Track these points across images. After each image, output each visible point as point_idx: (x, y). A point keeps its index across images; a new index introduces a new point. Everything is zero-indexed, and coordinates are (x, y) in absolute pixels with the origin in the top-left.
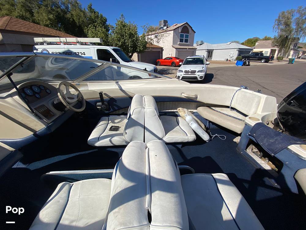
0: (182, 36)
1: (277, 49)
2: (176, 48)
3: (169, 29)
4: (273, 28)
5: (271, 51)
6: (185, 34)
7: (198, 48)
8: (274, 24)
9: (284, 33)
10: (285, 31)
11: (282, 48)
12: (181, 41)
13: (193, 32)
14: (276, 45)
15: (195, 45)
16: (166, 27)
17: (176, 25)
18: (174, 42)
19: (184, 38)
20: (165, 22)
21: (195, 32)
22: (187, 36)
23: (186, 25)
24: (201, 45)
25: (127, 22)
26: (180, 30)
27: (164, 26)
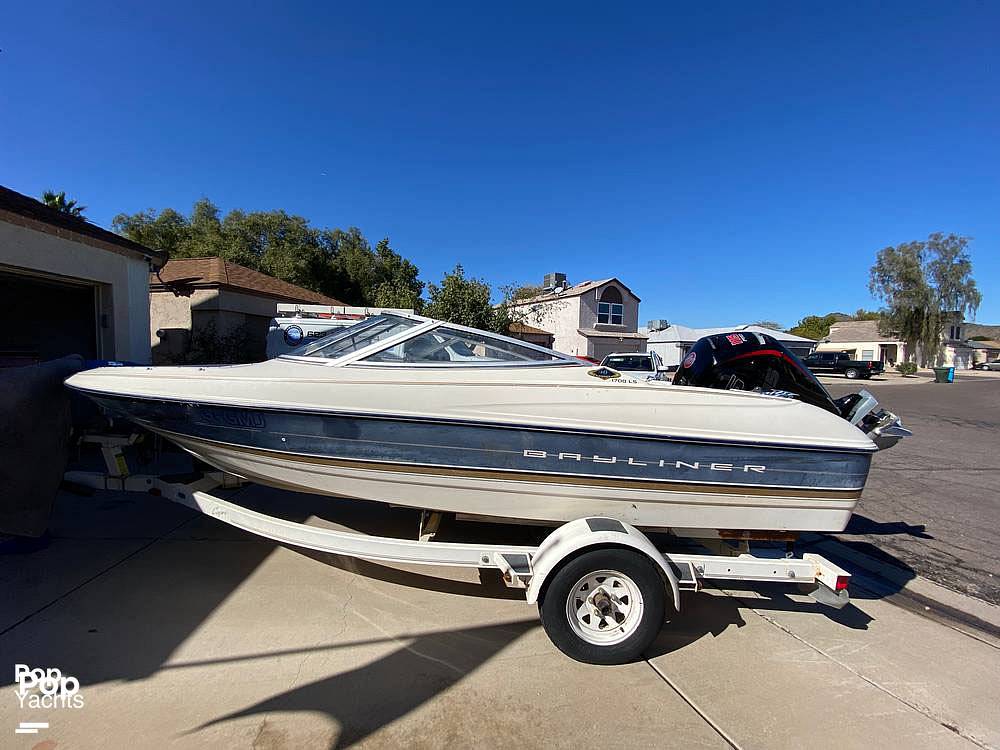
0: (603, 308)
1: (897, 343)
2: (588, 337)
3: (568, 292)
4: (871, 288)
5: (882, 351)
6: (611, 305)
7: (653, 337)
8: (870, 280)
9: (905, 302)
10: (910, 296)
11: (914, 340)
12: (603, 319)
13: (633, 301)
14: (891, 334)
15: (643, 331)
16: (561, 289)
17: (586, 285)
18: (583, 322)
19: (610, 314)
20: (560, 279)
21: (639, 301)
22: (617, 310)
23: (615, 285)
24: (661, 330)
25: (467, 278)
26: (598, 296)
27: (557, 286)
